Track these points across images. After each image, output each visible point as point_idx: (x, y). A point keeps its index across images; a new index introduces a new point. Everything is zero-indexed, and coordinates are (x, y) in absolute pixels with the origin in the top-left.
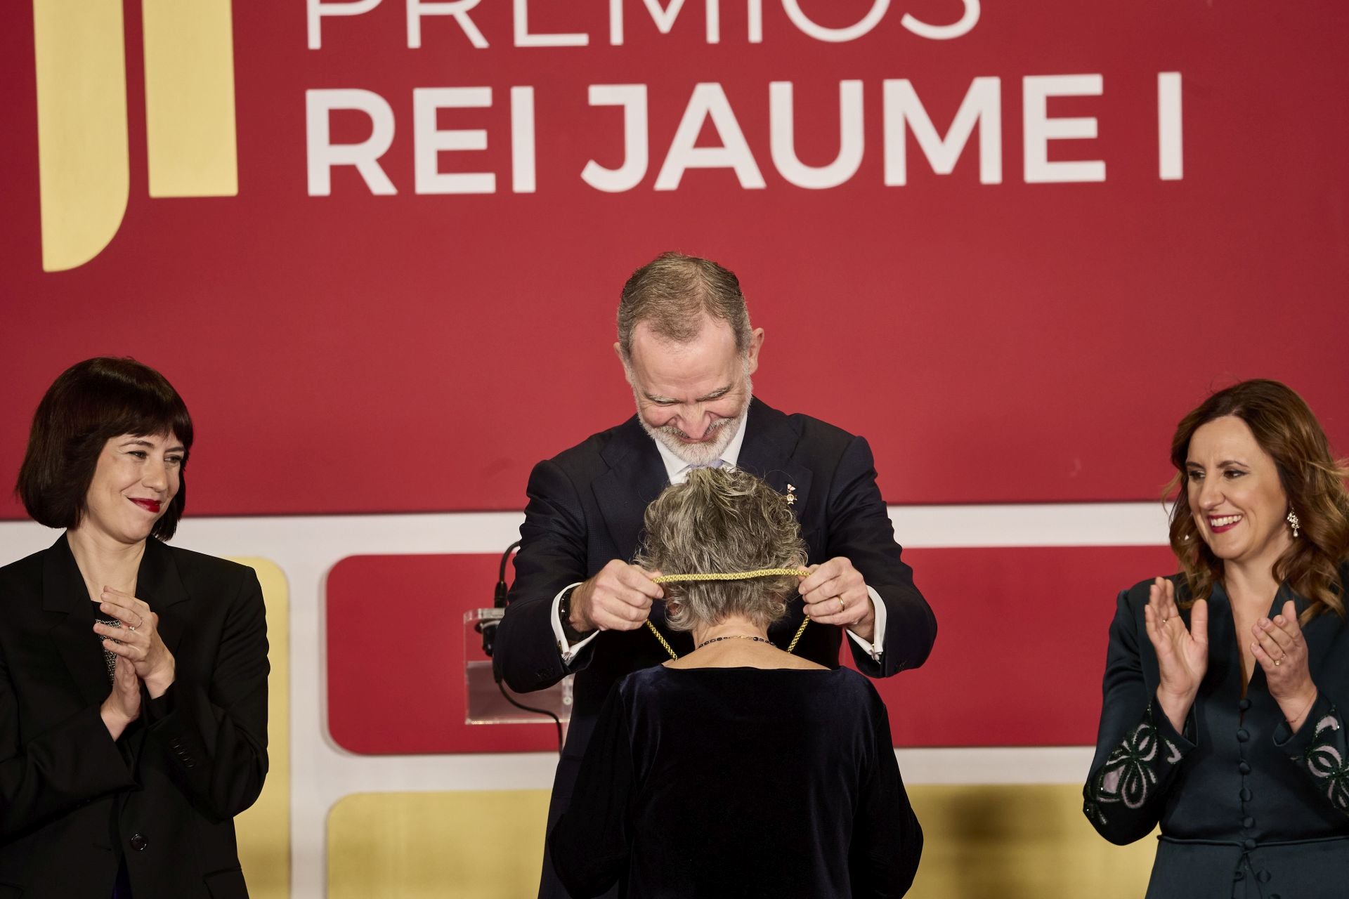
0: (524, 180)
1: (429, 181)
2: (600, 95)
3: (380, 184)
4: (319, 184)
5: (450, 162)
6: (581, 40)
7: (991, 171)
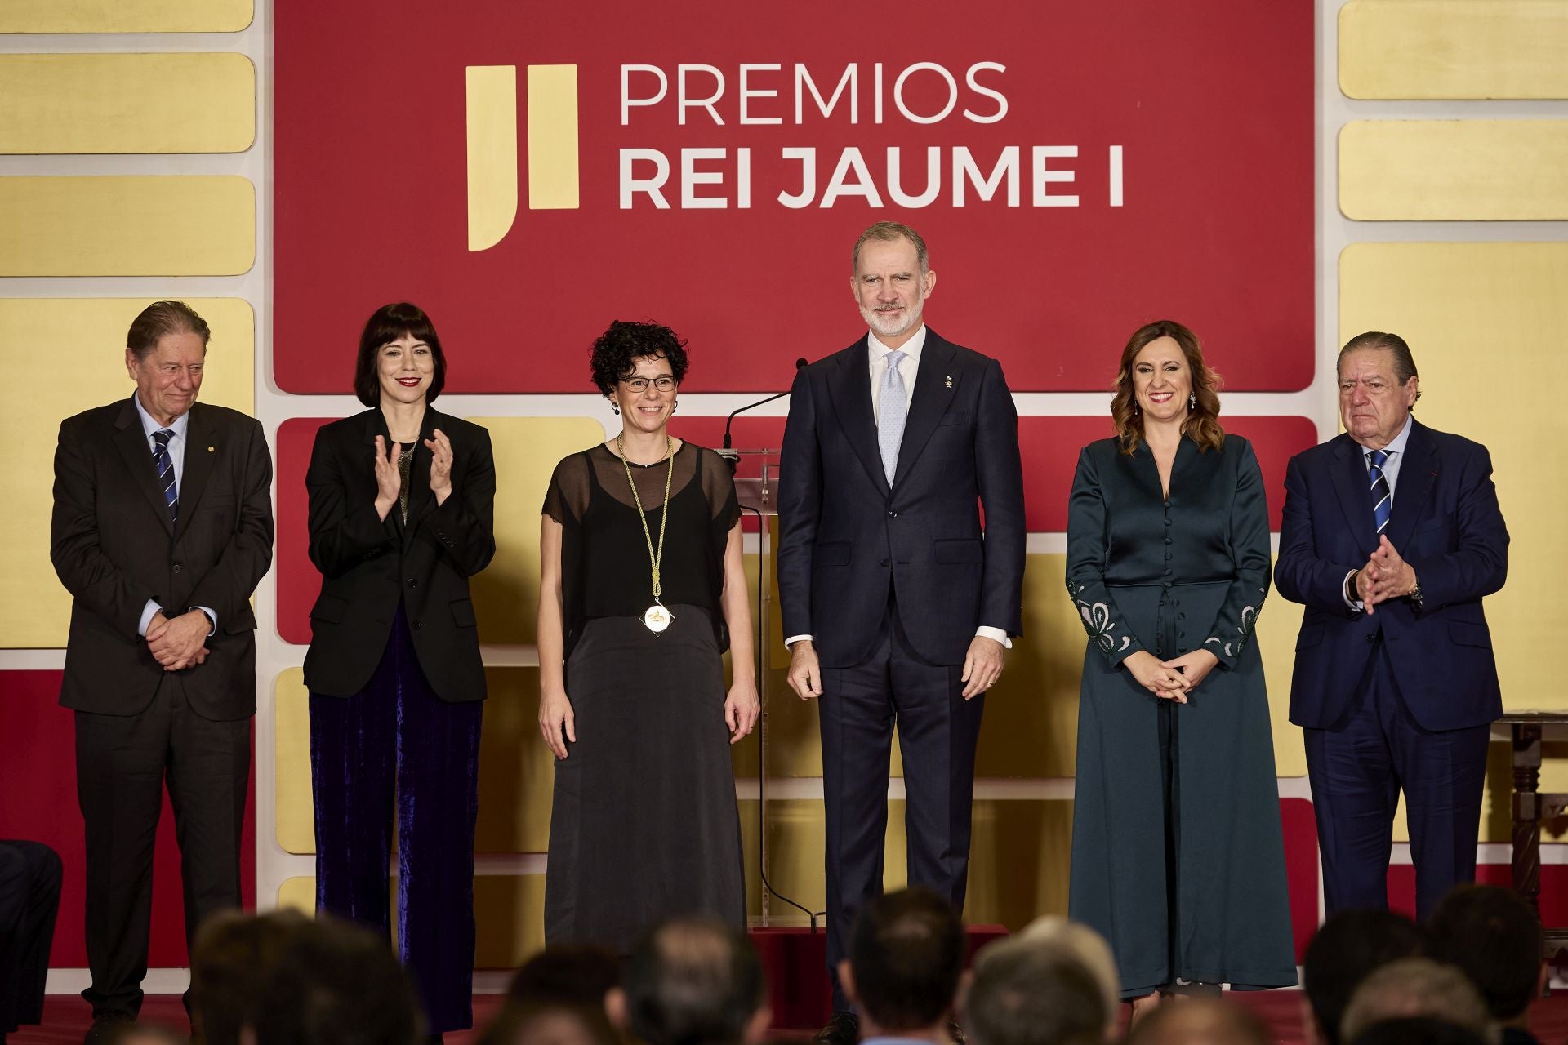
0: (744, 201)
1: (689, 201)
2: (789, 153)
3: (661, 203)
4: (626, 203)
5: (701, 190)
6: (778, 121)
7: (1014, 200)
